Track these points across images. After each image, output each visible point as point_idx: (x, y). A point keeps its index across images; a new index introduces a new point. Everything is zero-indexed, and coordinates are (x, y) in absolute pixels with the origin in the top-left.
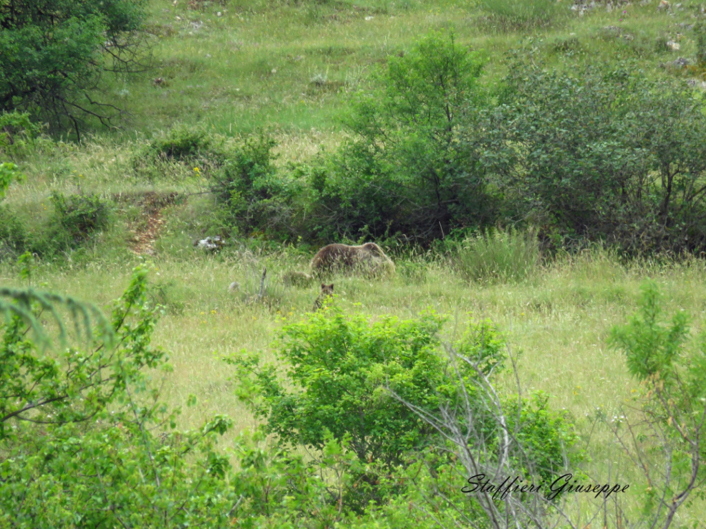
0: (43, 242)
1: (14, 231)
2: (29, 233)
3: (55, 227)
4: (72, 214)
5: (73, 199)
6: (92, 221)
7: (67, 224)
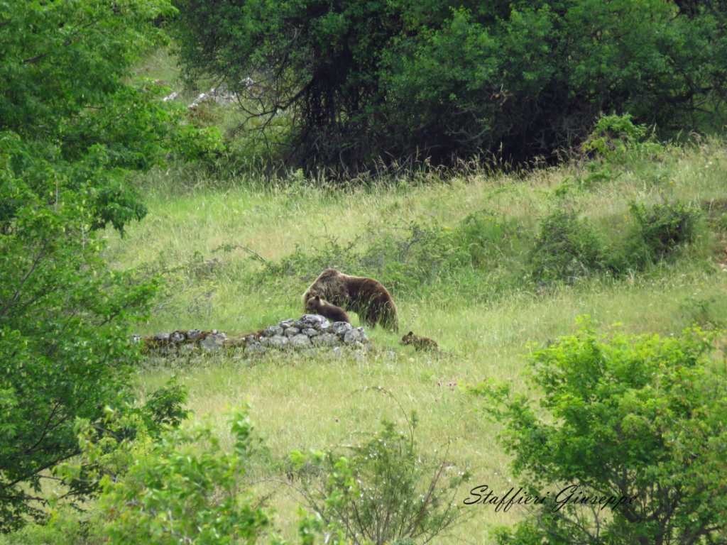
0: (621, 258)
1: (587, 247)
2: (605, 247)
3: (634, 242)
4: (652, 226)
5: (656, 209)
6: (676, 232)
7: (648, 237)
